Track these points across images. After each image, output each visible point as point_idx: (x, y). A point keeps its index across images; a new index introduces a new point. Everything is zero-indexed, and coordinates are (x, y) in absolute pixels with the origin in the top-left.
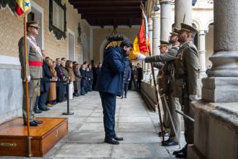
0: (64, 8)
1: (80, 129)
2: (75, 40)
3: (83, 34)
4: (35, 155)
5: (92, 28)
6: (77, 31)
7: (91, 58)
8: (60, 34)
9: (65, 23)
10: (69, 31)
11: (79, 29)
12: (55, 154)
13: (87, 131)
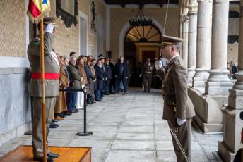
2: (88, 26)
3: (98, 17)
5: (109, 7)
6: (90, 13)
7: (108, 49)
8: (69, 20)
9: (76, 4)
10: (80, 14)
11: (93, 11)
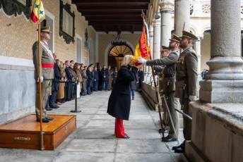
0: (73, 15)
1: (87, 126)
3: (90, 39)
4: (47, 149)
6: (84, 36)
8: (69, 39)
9: (74, 29)
10: (77, 36)
11: (86, 34)
12: (65, 148)
13: (94, 128)
